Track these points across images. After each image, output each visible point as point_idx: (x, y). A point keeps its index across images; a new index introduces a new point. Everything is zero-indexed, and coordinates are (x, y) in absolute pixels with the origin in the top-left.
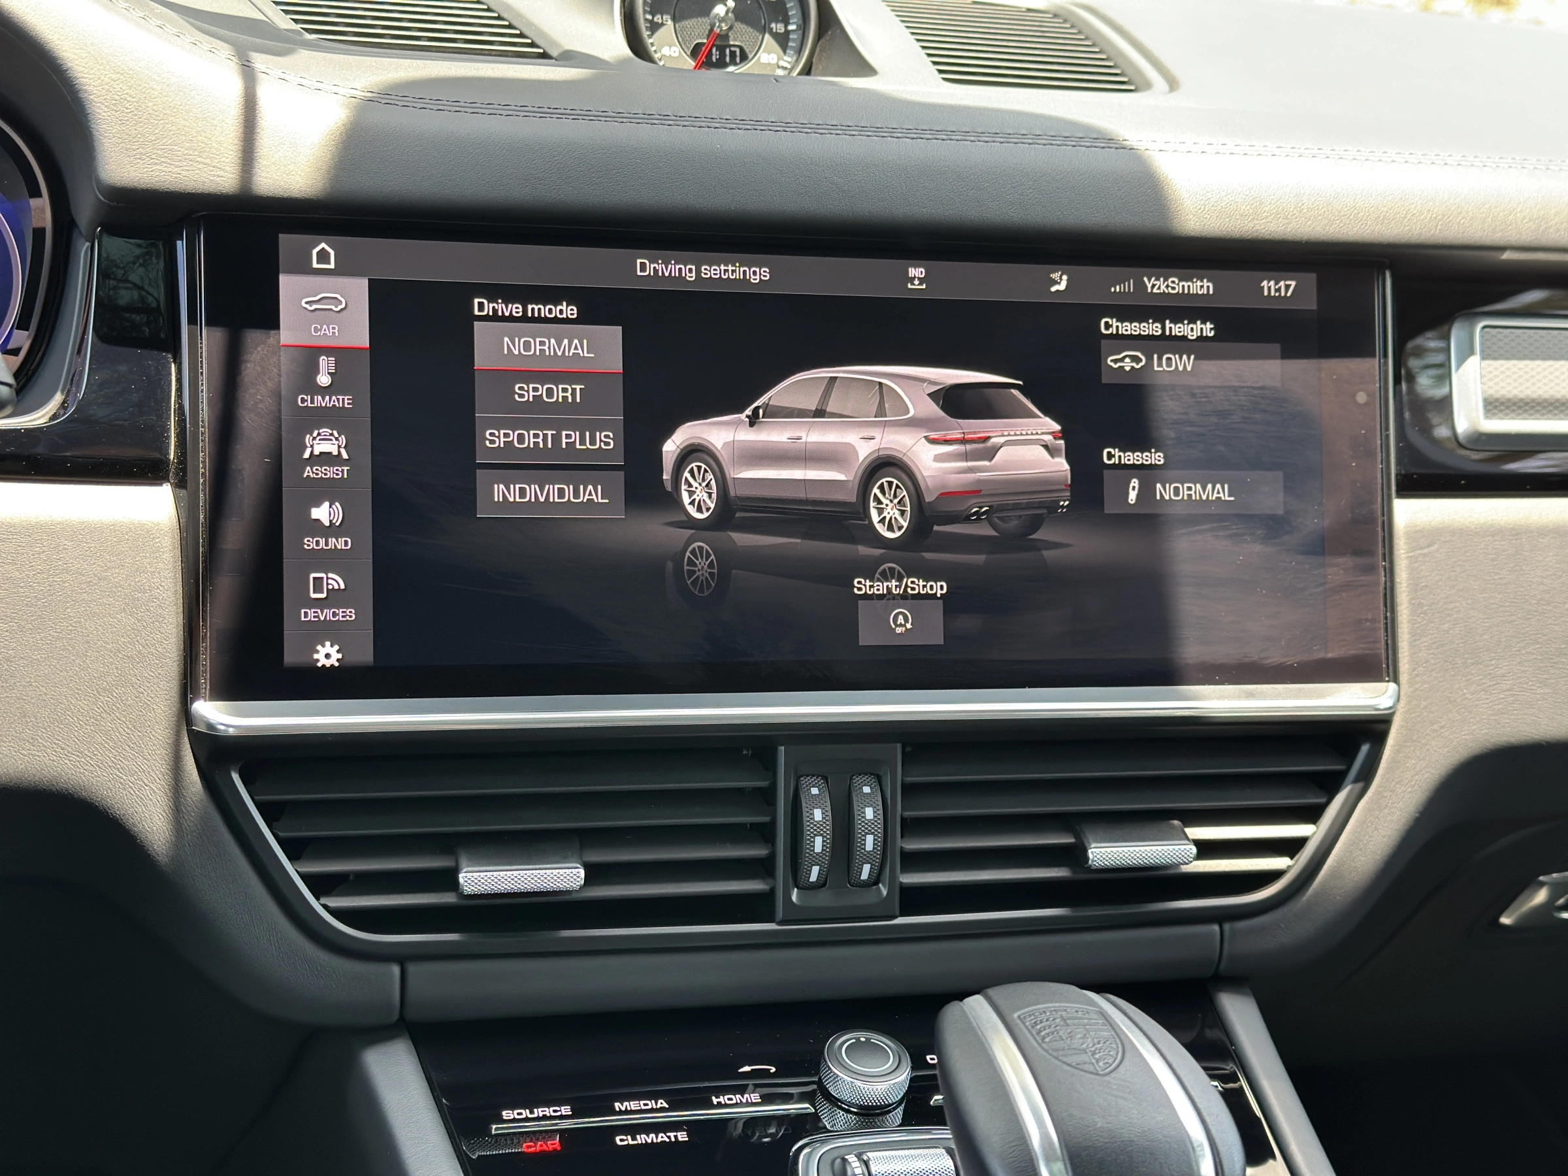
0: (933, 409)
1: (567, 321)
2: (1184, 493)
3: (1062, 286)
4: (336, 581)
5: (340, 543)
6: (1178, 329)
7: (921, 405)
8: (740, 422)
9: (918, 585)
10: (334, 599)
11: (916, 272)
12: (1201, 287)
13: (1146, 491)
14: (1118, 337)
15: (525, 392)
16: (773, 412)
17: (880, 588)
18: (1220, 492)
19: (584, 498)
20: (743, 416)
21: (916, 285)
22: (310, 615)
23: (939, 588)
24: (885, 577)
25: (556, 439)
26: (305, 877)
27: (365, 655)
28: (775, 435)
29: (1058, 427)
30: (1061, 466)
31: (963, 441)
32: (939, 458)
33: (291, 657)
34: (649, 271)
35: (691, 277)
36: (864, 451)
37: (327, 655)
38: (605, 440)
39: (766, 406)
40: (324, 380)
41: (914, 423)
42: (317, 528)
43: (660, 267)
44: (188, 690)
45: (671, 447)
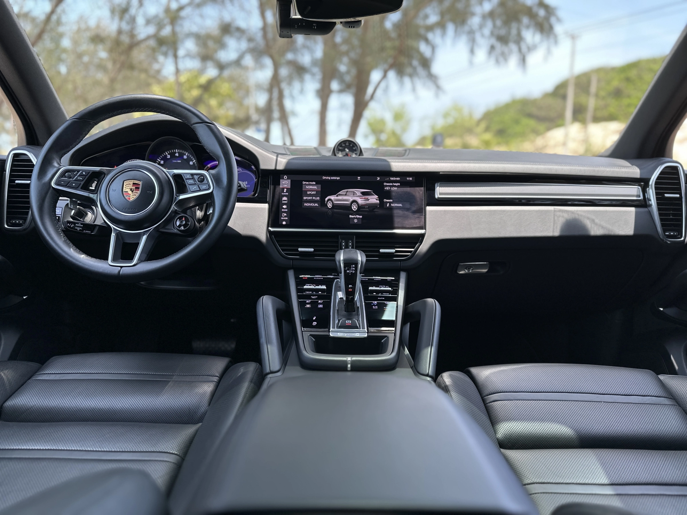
0: (361, 195)
1: (314, 184)
2: (395, 205)
3: (379, 179)
4: (285, 214)
5: (286, 210)
6: (395, 184)
7: (359, 194)
8: (335, 196)
9: (358, 216)
10: (285, 217)
11: (359, 178)
12: (398, 179)
13: (390, 205)
14: (386, 185)
15: (309, 193)
16: (339, 195)
17: (353, 217)
18: (400, 205)
19: (315, 205)
20: (336, 195)
21: (359, 179)
22: (282, 218)
23: (361, 217)
24: (354, 215)
25: (312, 198)
26: (281, 249)
27: (289, 223)
28: (340, 198)
29: (378, 197)
30: (378, 201)
31: (365, 199)
32: (361, 201)
33: (280, 223)
34: (324, 178)
35: (330, 179)
36: (351, 200)
37: (284, 223)
38: (318, 198)
39: (339, 194)
40: (285, 191)
41: (358, 196)
42: (284, 208)
43: (326, 178)
44: (268, 226)
45: (326, 199)
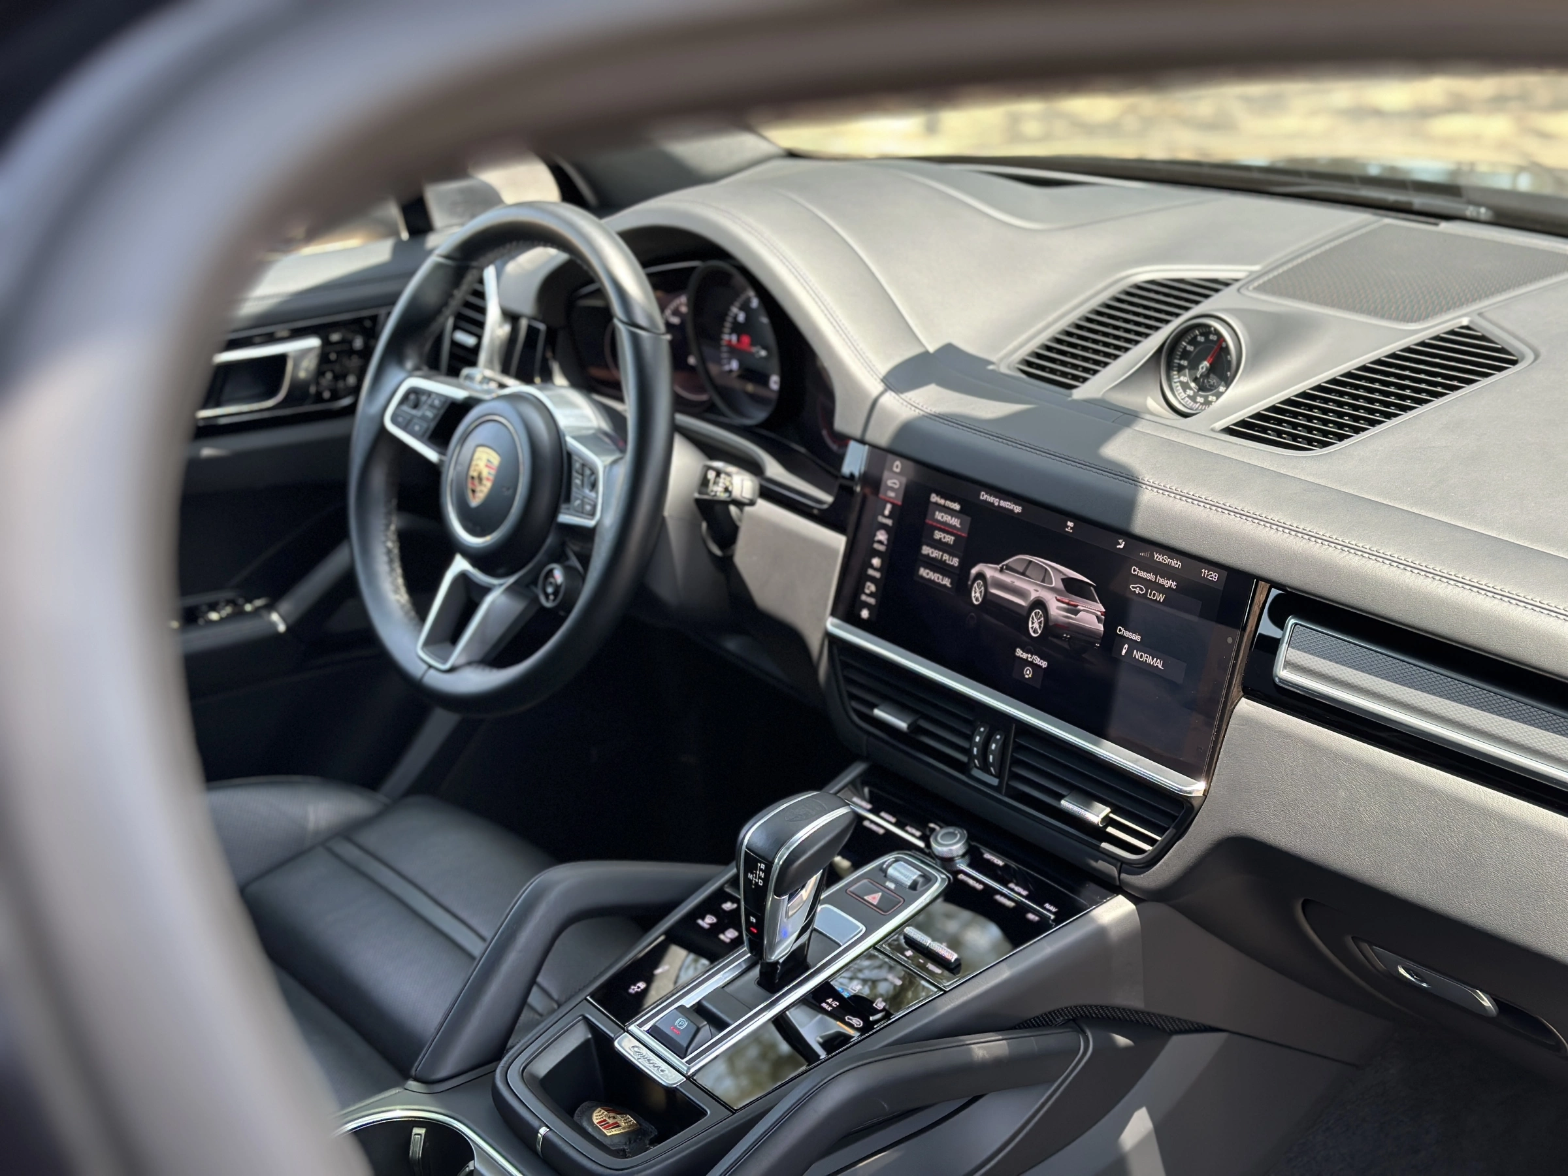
0: (1061, 586)
1: (955, 511)
2: (1144, 659)
3: (1122, 546)
4: (873, 588)
5: (878, 575)
6: (1162, 581)
7: (1057, 583)
8: (996, 569)
9: (1037, 660)
10: (871, 595)
11: (1070, 524)
12: (1176, 564)
13: (1130, 652)
14: (1137, 576)
15: (938, 535)
16: (1009, 568)
17: (1025, 656)
18: (1158, 663)
19: (944, 583)
20: (999, 567)
21: (1068, 530)
22: (864, 598)
23: (1044, 664)
24: (1027, 652)
25: (942, 556)
27: (874, 618)
28: (1007, 578)
29: (1104, 610)
30: (1101, 627)
31: (1068, 604)
32: (1059, 608)
33: (857, 611)
34: (984, 498)
35: (996, 504)
36: (1034, 596)
37: (865, 613)
38: (955, 562)
39: (1007, 565)
40: (887, 512)
41: (1053, 590)
42: (873, 567)
43: (988, 497)
45: (974, 571)
